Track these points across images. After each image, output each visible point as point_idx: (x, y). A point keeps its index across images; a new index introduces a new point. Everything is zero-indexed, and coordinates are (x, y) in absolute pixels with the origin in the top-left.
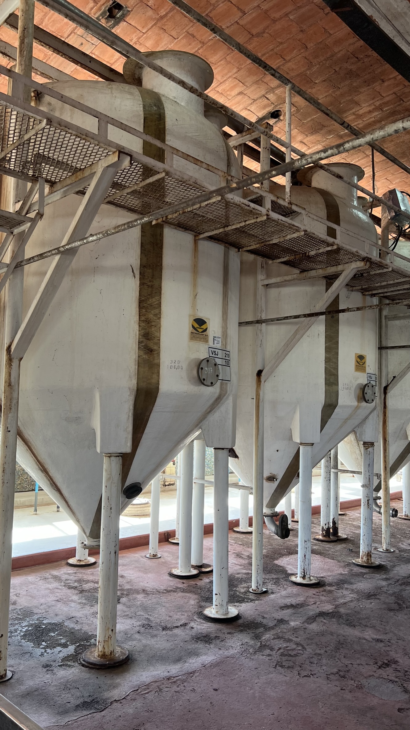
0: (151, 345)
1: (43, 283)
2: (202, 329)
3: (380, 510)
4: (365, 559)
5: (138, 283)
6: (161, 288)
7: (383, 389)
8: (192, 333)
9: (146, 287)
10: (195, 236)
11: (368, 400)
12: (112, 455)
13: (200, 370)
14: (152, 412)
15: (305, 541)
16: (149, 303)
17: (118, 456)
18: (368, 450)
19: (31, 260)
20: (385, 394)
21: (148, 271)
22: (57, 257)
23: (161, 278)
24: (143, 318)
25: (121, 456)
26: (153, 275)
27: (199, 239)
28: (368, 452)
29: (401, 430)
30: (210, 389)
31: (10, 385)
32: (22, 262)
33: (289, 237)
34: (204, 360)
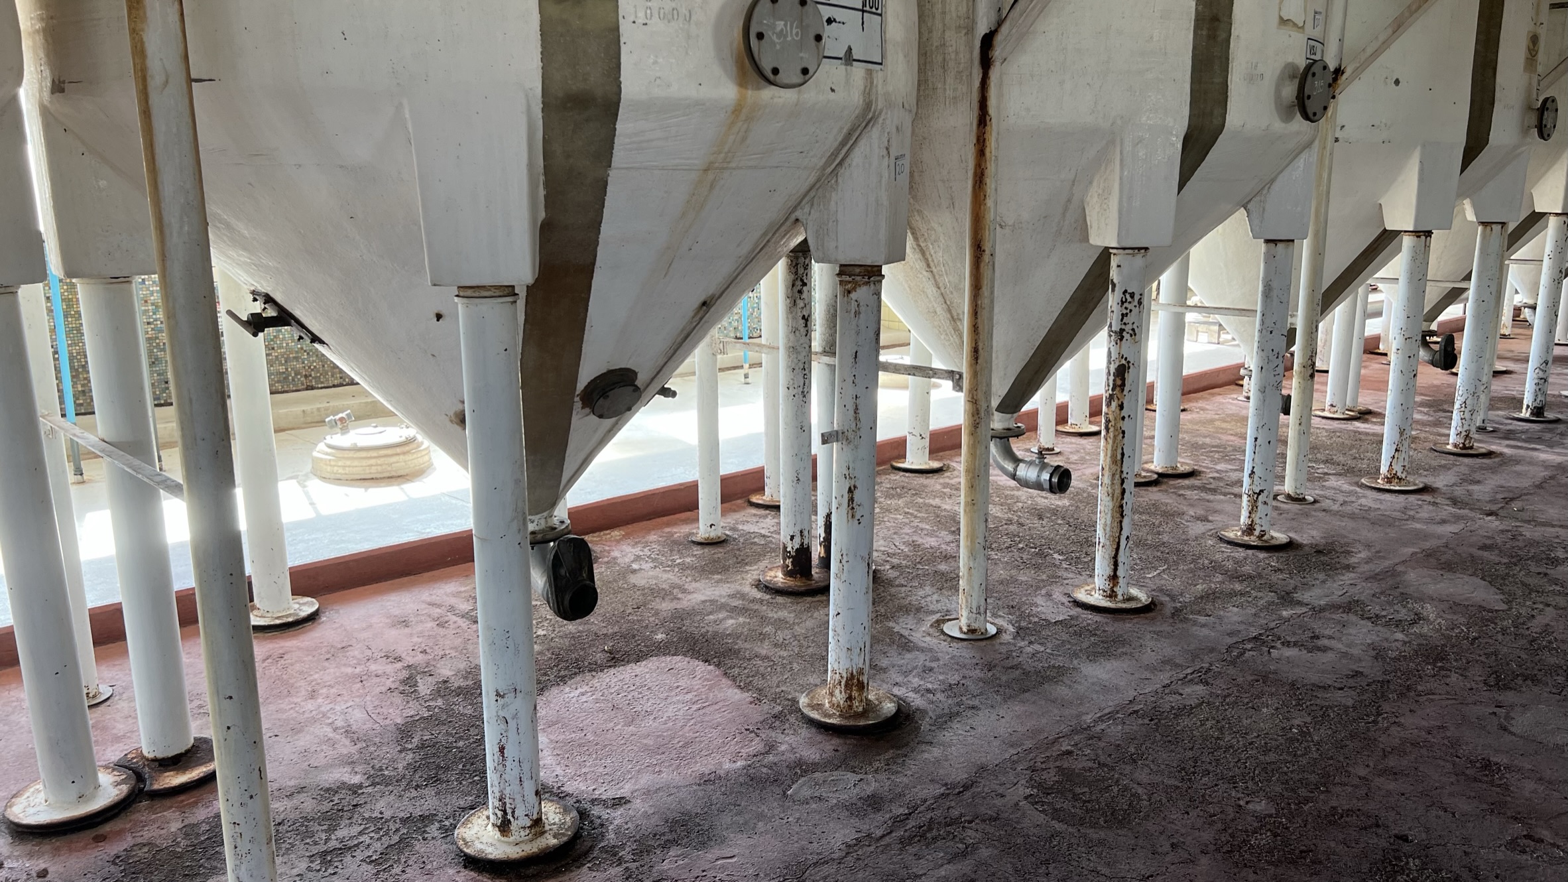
3: (1015, 469)
4: (840, 697)
7: (978, 44)
11: (775, 71)
18: (853, 295)
20: (986, 62)
28: (854, 304)
29: (1066, 209)
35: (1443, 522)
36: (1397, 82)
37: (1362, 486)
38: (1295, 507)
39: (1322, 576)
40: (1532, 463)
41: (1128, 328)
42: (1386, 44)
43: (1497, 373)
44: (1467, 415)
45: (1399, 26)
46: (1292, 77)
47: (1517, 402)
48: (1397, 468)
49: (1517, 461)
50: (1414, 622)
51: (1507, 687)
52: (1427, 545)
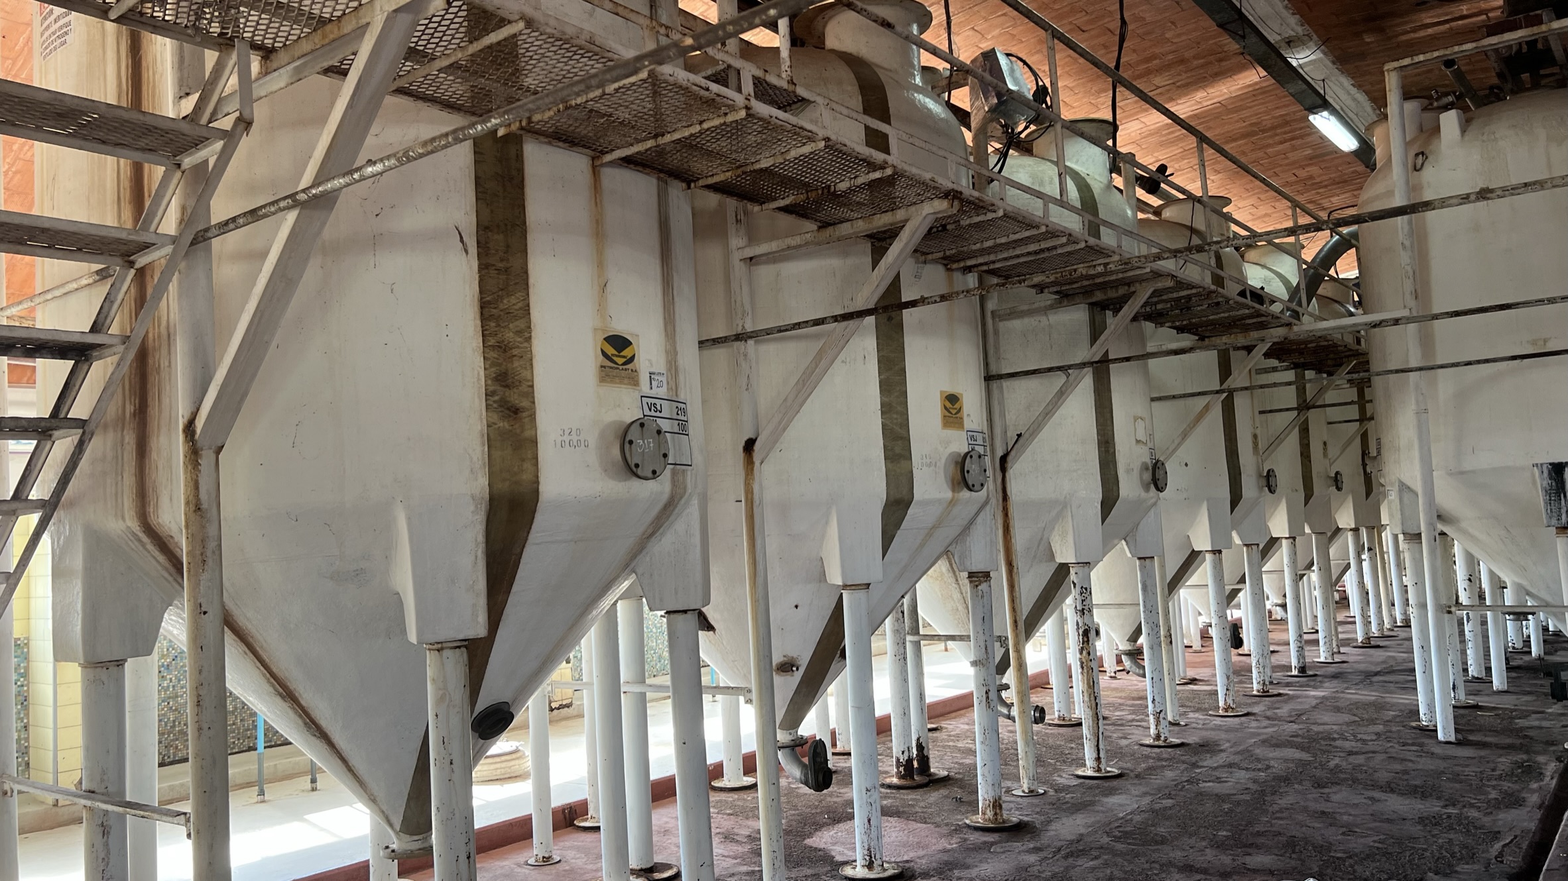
0: (514, 398)
1: (261, 275)
2: (624, 357)
3: (1009, 711)
4: (990, 814)
5: (475, 264)
6: (526, 272)
7: (997, 461)
8: (602, 367)
9: (493, 272)
10: (593, 159)
11: (973, 486)
12: (444, 645)
13: (627, 446)
14: (527, 545)
15: (867, 790)
16: (502, 306)
17: (459, 647)
18: (979, 587)
19: (227, 226)
20: (1004, 470)
21: (496, 237)
22: (291, 216)
23: (524, 251)
24: (492, 342)
25: (465, 646)
26: (508, 246)
27: (602, 165)
28: (980, 592)
29: (1039, 543)
30: (651, 484)
31: (198, 509)
32: (207, 230)
33: (793, 154)
34: (634, 424)
35: (1265, 727)
36: (1186, 465)
37: (1210, 715)
38: (1176, 728)
39: (1208, 755)
40: (1307, 697)
41: (1086, 608)
42: (1179, 445)
43: (1273, 652)
44: (1261, 670)
45: (1185, 435)
46: (1147, 469)
47: (1289, 668)
48: (1230, 701)
49: (1298, 697)
50: (1266, 769)
51: (1324, 787)
52: (1261, 738)
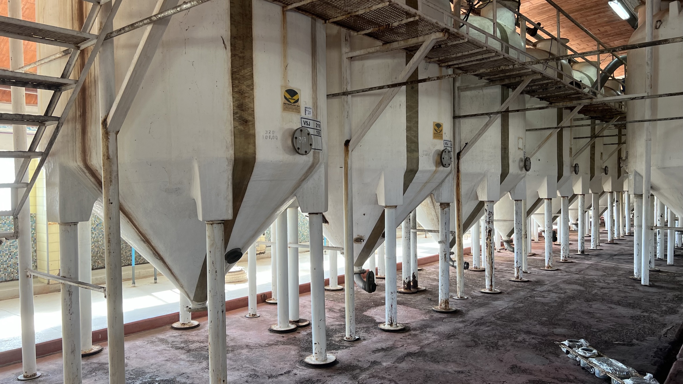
0: (246, 116)
1: (136, 54)
2: (294, 99)
3: (453, 264)
4: (443, 306)
5: (230, 54)
6: (252, 59)
7: (456, 155)
8: (284, 103)
9: (237, 58)
10: (283, 7)
11: (445, 165)
12: (214, 222)
13: (294, 139)
14: (250, 181)
15: (391, 293)
16: (241, 74)
17: (220, 223)
18: (445, 210)
19: (121, 31)
20: (458, 159)
21: (239, 42)
22: (149, 28)
23: (251, 49)
24: (236, 90)
25: (223, 223)
26: (244, 46)
27: (287, 11)
28: (445, 212)
29: (472, 192)
30: (304, 157)
31: (108, 158)
32: (111, 33)
33: (374, 8)
34: (298, 130)
35: (565, 276)
36: (539, 160)
37: (541, 269)
38: (526, 274)
39: (539, 286)
40: (584, 264)
41: (491, 221)
42: (537, 151)
43: (570, 244)
44: (565, 251)
45: (540, 147)
46: (522, 161)
47: (577, 251)
48: (550, 264)
49: (580, 264)
50: (565, 293)
51: (589, 302)
52: (563, 280)
